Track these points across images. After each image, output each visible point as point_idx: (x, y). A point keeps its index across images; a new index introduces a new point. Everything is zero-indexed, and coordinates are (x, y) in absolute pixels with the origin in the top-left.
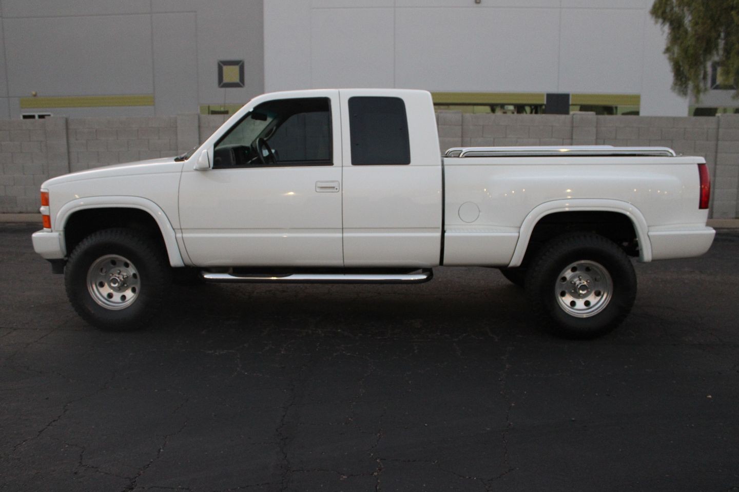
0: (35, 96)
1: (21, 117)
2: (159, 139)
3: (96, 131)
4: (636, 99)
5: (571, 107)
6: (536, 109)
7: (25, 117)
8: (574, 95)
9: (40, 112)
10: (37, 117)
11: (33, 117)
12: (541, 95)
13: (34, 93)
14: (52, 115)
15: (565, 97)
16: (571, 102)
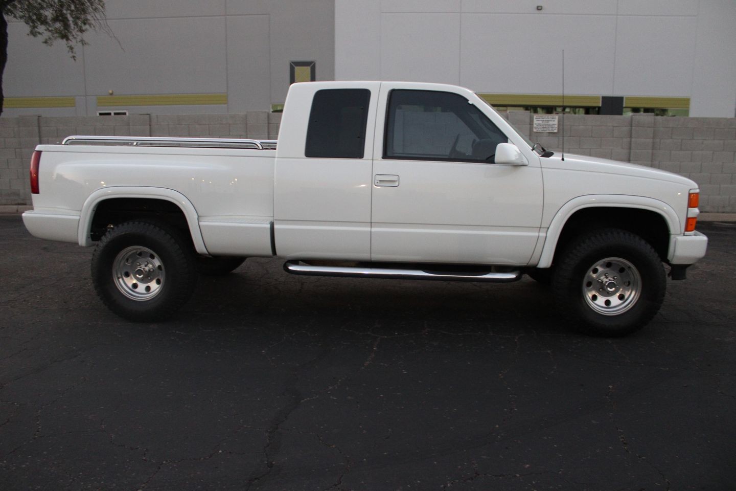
0: (112, 94)
1: (98, 114)
4: (686, 102)
5: (624, 110)
6: (588, 110)
7: (101, 114)
8: (628, 99)
9: (116, 110)
10: (113, 114)
11: (109, 114)
12: (596, 98)
13: (111, 92)
14: (127, 114)
15: (620, 100)
16: (624, 106)
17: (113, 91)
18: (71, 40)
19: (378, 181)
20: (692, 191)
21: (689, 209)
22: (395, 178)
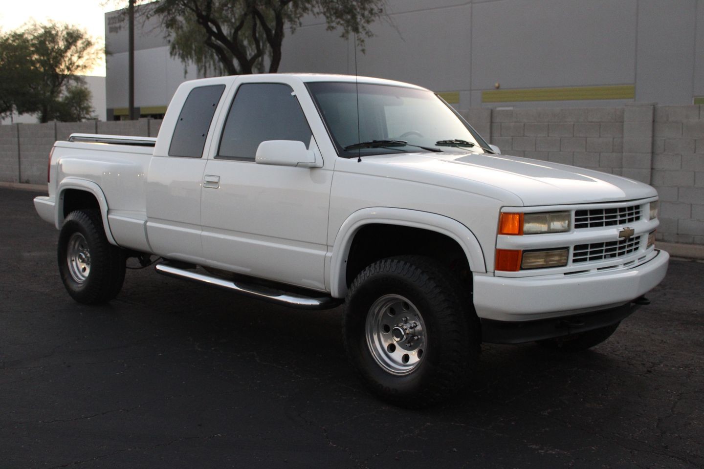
0: (498, 88)
2: (600, 137)
3: (524, 125)
13: (497, 85)
17: (499, 85)
18: (361, 33)
19: (206, 182)
20: (504, 210)
21: (498, 235)
22: (215, 179)
